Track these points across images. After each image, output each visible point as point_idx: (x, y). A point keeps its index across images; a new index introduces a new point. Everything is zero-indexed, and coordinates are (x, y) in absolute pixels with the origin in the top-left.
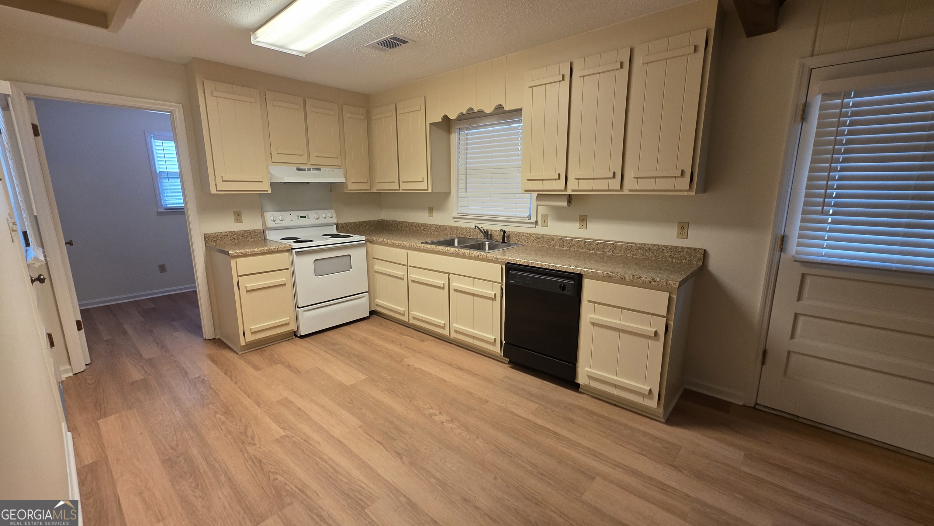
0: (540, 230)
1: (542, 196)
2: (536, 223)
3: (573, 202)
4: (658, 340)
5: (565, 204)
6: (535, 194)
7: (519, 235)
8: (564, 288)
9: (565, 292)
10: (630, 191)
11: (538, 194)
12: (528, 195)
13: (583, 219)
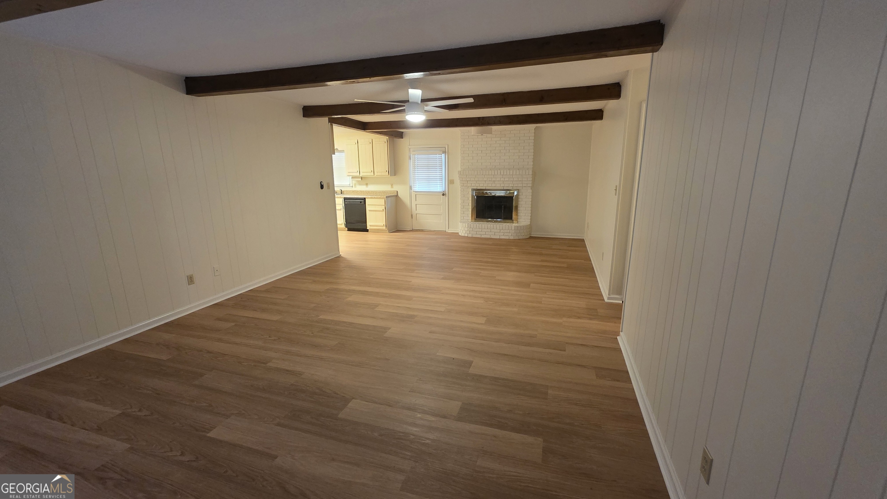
0: (354, 189)
1: (353, 177)
2: (352, 186)
3: (363, 179)
4: (384, 211)
5: (360, 180)
6: (351, 177)
7: (347, 191)
8: (361, 202)
9: (362, 203)
10: (376, 175)
11: (352, 177)
12: (349, 177)
13: (367, 184)
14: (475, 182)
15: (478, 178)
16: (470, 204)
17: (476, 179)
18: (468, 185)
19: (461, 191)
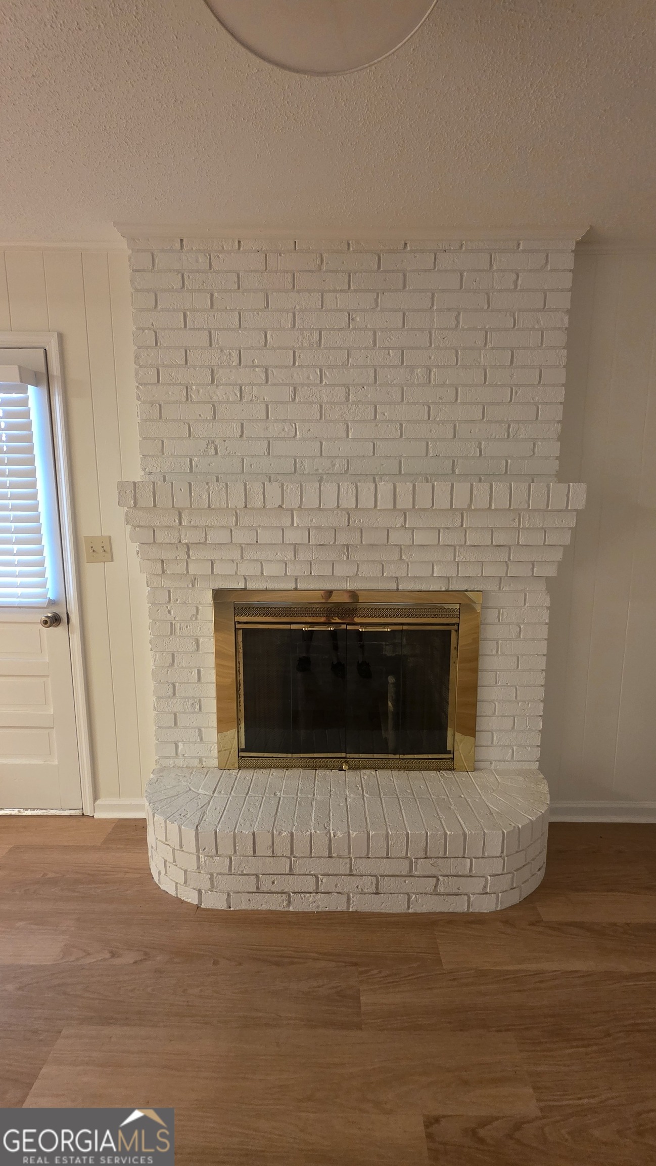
14: (236, 555)
15: (251, 528)
16: (210, 676)
17: (241, 537)
18: (191, 571)
19: (153, 604)
